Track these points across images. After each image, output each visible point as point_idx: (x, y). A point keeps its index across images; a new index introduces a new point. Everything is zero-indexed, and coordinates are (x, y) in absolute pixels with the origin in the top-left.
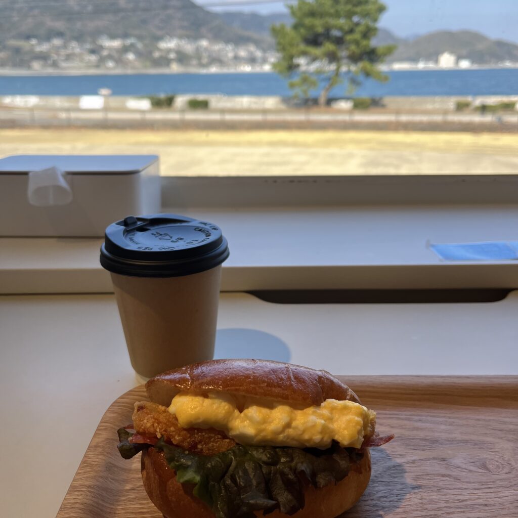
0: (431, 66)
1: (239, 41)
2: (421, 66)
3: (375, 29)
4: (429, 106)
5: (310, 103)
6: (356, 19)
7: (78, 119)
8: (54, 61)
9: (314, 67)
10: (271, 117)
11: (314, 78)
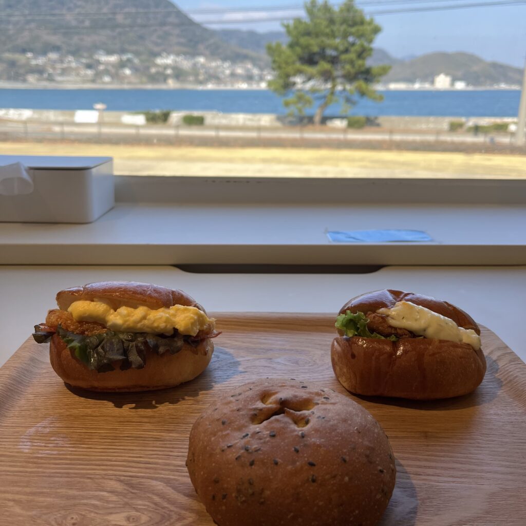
0: (427, 86)
1: (236, 58)
2: (417, 86)
3: (371, 49)
4: (424, 126)
5: (305, 121)
6: (351, 39)
7: (72, 133)
8: (50, 75)
9: (309, 85)
10: (265, 135)
11: (309, 97)
